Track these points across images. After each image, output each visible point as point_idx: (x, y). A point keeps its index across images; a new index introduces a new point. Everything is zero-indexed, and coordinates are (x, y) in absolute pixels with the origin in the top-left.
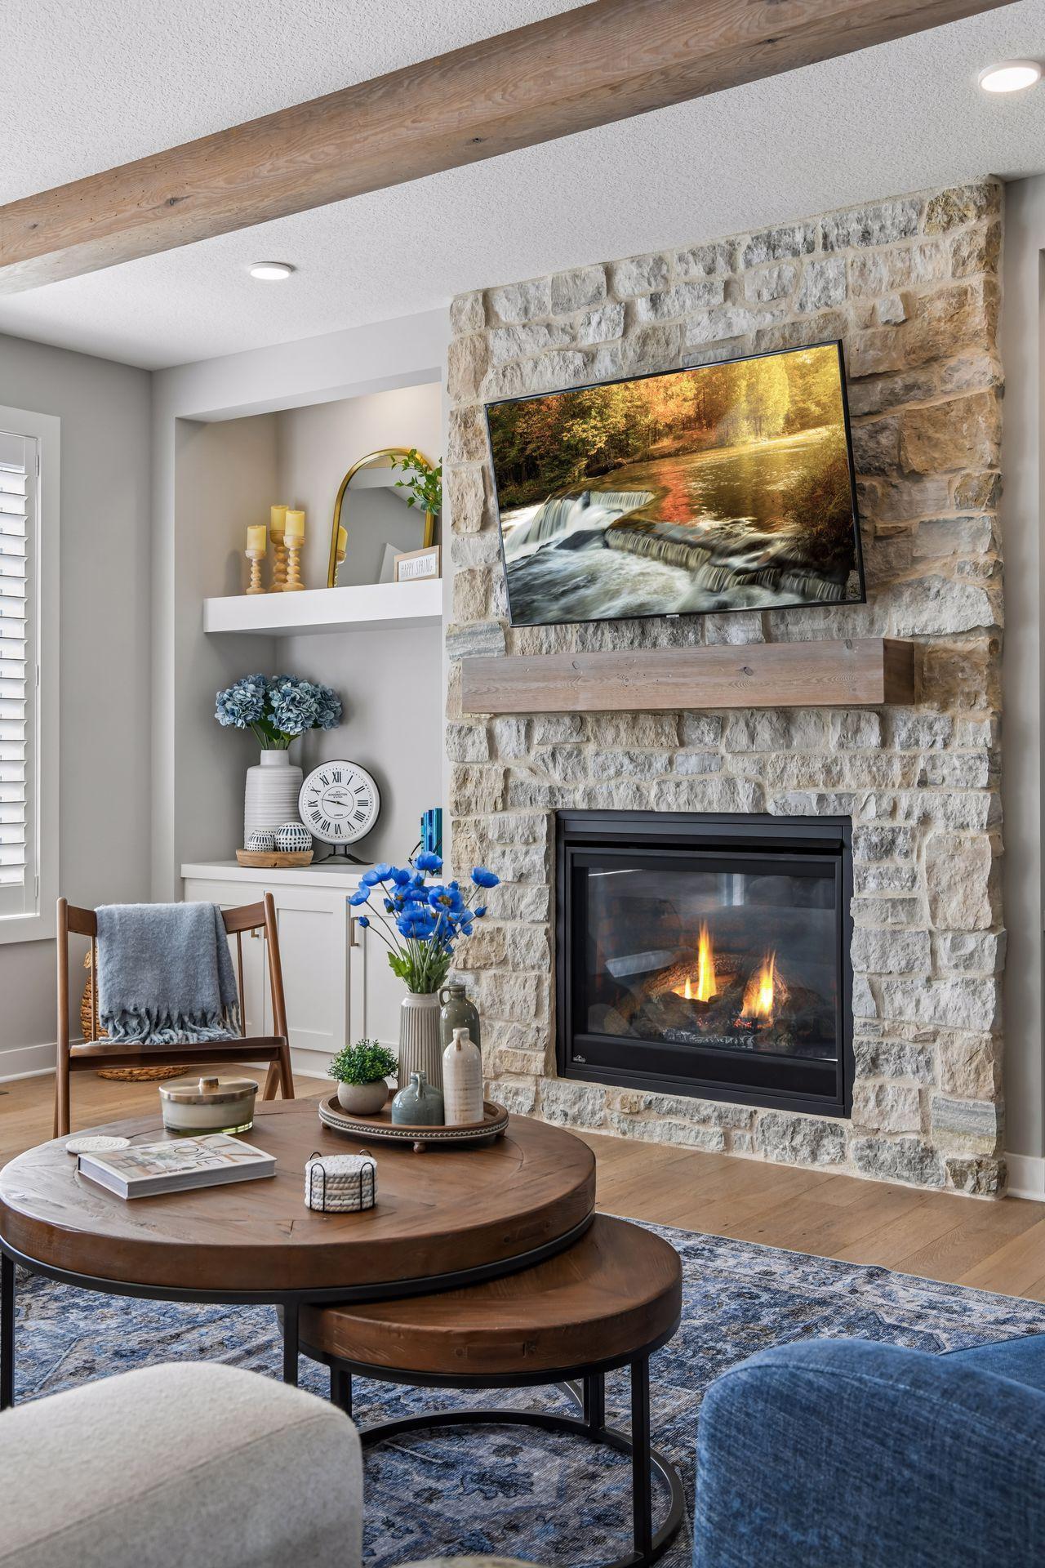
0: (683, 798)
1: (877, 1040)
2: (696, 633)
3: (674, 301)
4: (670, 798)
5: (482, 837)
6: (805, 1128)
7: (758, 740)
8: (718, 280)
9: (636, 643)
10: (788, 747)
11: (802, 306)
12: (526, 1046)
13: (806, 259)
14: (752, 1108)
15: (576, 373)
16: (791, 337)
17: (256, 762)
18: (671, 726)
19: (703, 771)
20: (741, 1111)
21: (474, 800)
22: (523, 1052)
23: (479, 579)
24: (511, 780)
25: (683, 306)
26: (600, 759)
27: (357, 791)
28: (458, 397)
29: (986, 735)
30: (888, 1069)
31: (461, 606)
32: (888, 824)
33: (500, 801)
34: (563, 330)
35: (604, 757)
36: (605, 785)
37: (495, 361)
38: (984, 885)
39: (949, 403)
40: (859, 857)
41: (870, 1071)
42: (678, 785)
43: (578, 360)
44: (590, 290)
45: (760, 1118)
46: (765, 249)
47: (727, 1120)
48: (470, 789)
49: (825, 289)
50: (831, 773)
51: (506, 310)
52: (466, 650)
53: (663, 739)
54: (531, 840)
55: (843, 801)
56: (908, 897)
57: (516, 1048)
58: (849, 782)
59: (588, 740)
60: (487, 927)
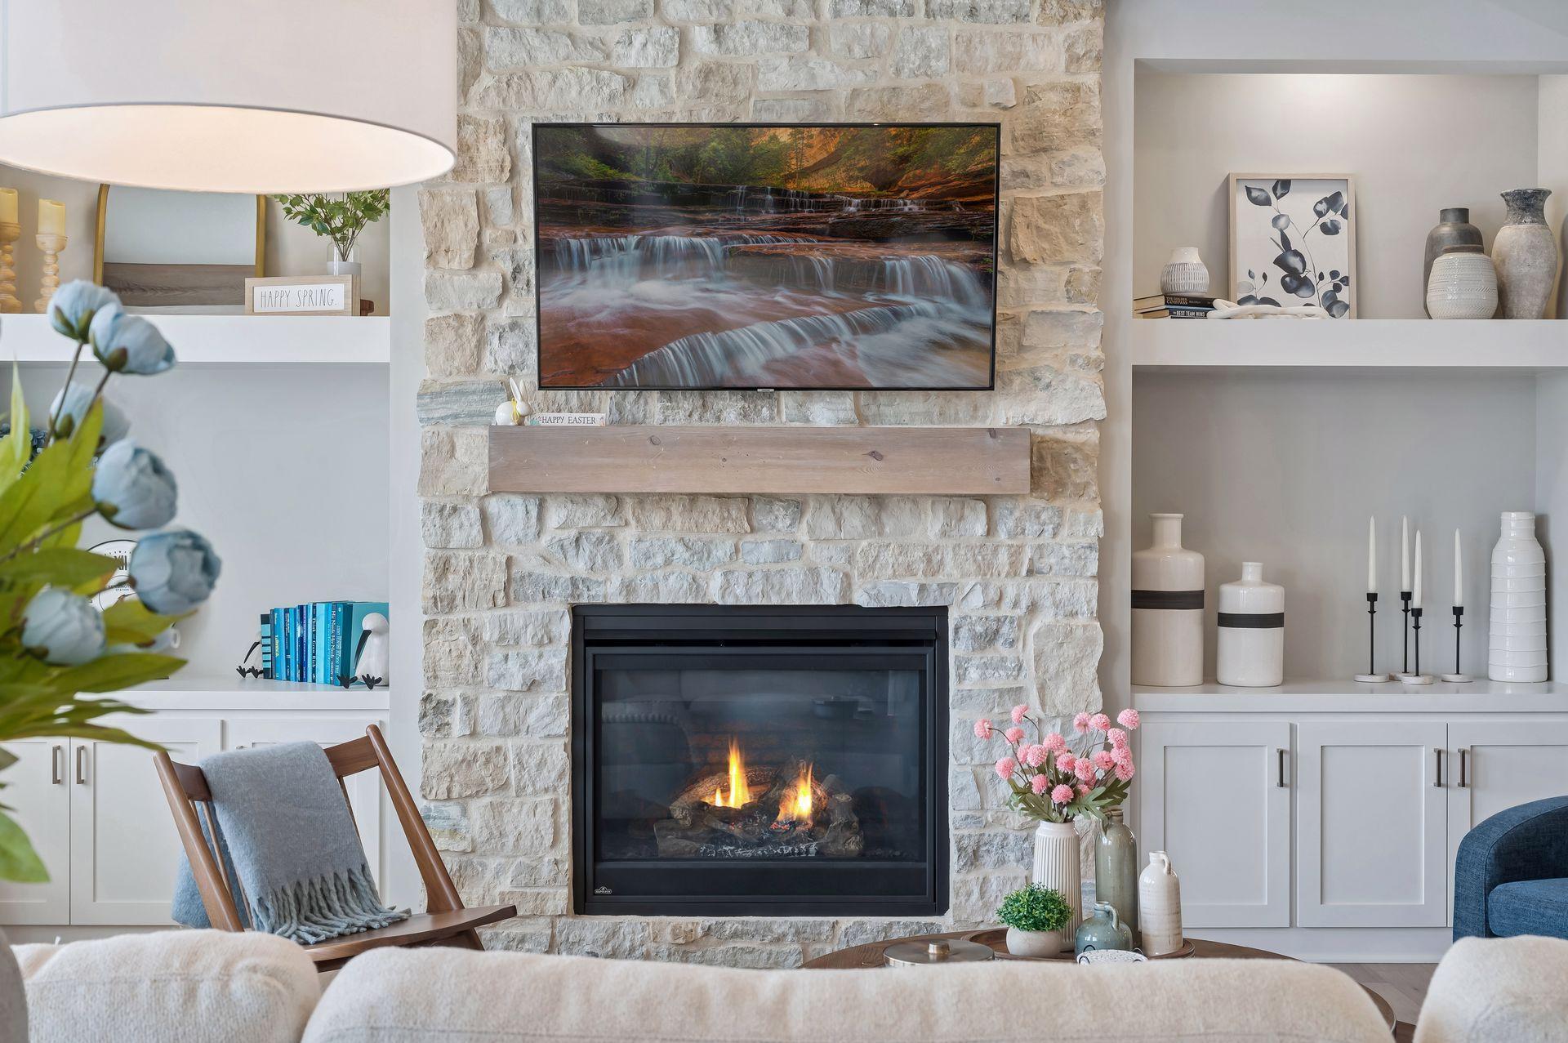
0: (756, 589)
1: (978, 832)
2: (771, 409)
3: (742, 37)
4: (739, 591)
5: (475, 640)
7: (846, 526)
8: (800, 24)
9: (696, 416)
10: (880, 534)
11: (898, 72)
12: (542, 881)
13: (904, 21)
14: (832, 919)
15: (612, 98)
18: (739, 509)
19: (780, 559)
20: (821, 924)
21: (460, 595)
22: (536, 890)
23: (469, 329)
24: (514, 570)
25: (754, 46)
26: (643, 546)
29: (1097, 528)
30: (989, 860)
31: (442, 358)
32: (993, 613)
33: (500, 595)
34: (591, 44)
35: (648, 544)
36: (649, 576)
37: (491, 64)
38: (1094, 670)
39: (1062, 197)
40: (956, 648)
41: (972, 864)
42: (750, 575)
43: (617, 83)
44: (632, 5)
45: (843, 928)
46: (858, 3)
47: (805, 935)
48: (453, 580)
49: (926, 57)
50: (932, 564)
51: (508, 6)
52: (450, 412)
53: (730, 524)
54: (546, 641)
55: (944, 590)
56: (1015, 686)
57: (526, 886)
58: (950, 571)
59: (627, 524)
60: (483, 745)
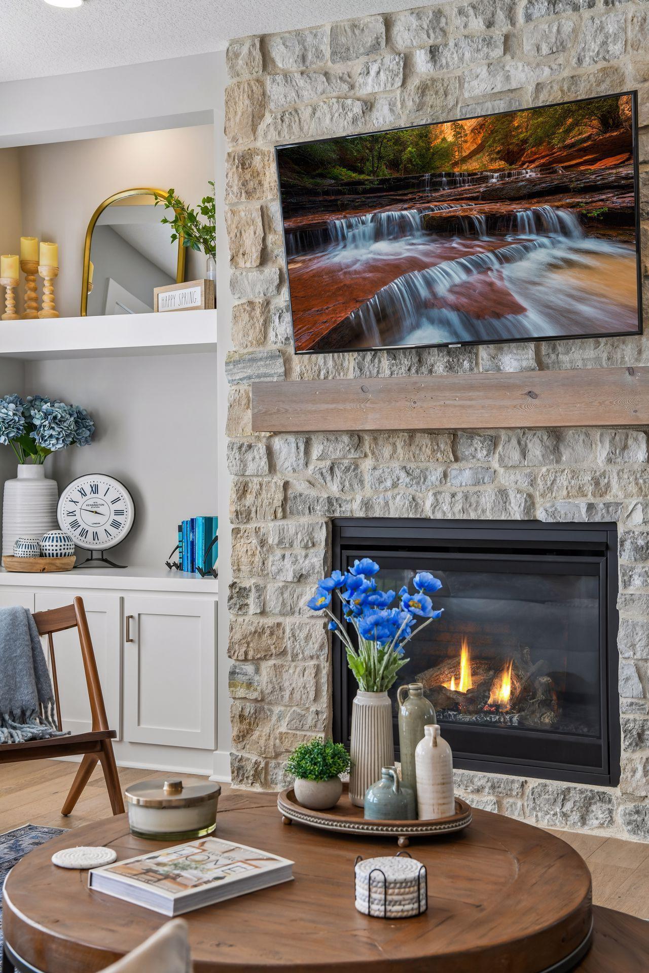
0: (458, 507)
1: (642, 717)
2: (470, 362)
3: (453, 53)
4: (446, 507)
5: (263, 543)
6: (575, 796)
7: (530, 456)
8: (498, 33)
9: (413, 370)
10: (558, 462)
11: (580, 61)
12: (305, 728)
13: (586, 14)
14: (522, 779)
15: (355, 120)
16: (569, 89)
17: (14, 476)
18: (446, 444)
19: (477, 483)
20: (513, 782)
21: (254, 510)
22: (303, 733)
23: (258, 311)
24: (289, 492)
25: (461, 59)
26: (377, 473)
27: (114, 502)
28: (235, 140)
31: (241, 335)
33: (280, 510)
34: (341, 78)
35: (381, 471)
36: (381, 496)
37: (272, 106)
40: (625, 558)
41: (637, 745)
42: (453, 496)
43: (357, 108)
44: (369, 40)
45: (531, 788)
46: (546, 4)
47: (500, 790)
48: (249, 499)
49: (604, 43)
50: (599, 485)
51: (282, 57)
52: (245, 375)
53: (439, 455)
54: (310, 545)
55: (611, 509)
57: (296, 729)
58: (616, 492)
59: (366, 456)
60: (269, 621)
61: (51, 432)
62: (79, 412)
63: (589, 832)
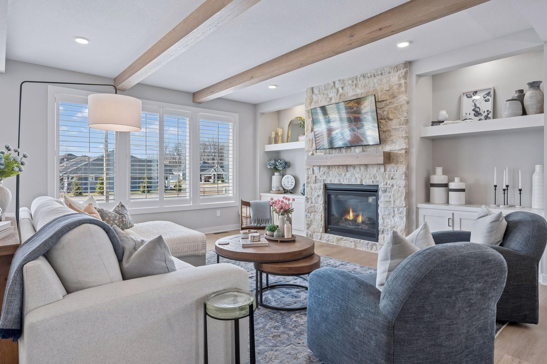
0: (347, 181)
1: (383, 228)
2: (350, 150)
3: (346, 88)
4: (345, 181)
5: (311, 189)
6: (370, 244)
7: (361, 170)
8: (354, 83)
9: (339, 152)
10: (367, 172)
11: (370, 88)
12: (319, 227)
13: (370, 79)
14: (360, 240)
15: (328, 102)
16: (367, 94)
17: (274, 175)
18: (345, 168)
19: (351, 176)
20: (358, 240)
21: (310, 182)
23: (310, 141)
24: (316, 178)
25: (348, 89)
26: (332, 174)
27: (291, 180)
28: (307, 107)
29: (404, 169)
30: (385, 233)
31: (308, 146)
32: (385, 186)
33: (314, 182)
34: (326, 94)
36: (333, 179)
37: (314, 100)
38: (404, 198)
39: (397, 105)
40: (380, 193)
41: (382, 233)
42: (346, 179)
43: (329, 100)
44: (331, 86)
45: (361, 242)
46: (363, 77)
48: (309, 180)
49: (374, 84)
50: (375, 177)
51: (316, 91)
53: (344, 170)
54: (320, 189)
55: (377, 182)
56: (389, 200)
57: (317, 227)
58: (378, 178)
59: (330, 171)
60: (312, 205)
61: (280, 166)
62: (286, 162)
63: (372, 252)
